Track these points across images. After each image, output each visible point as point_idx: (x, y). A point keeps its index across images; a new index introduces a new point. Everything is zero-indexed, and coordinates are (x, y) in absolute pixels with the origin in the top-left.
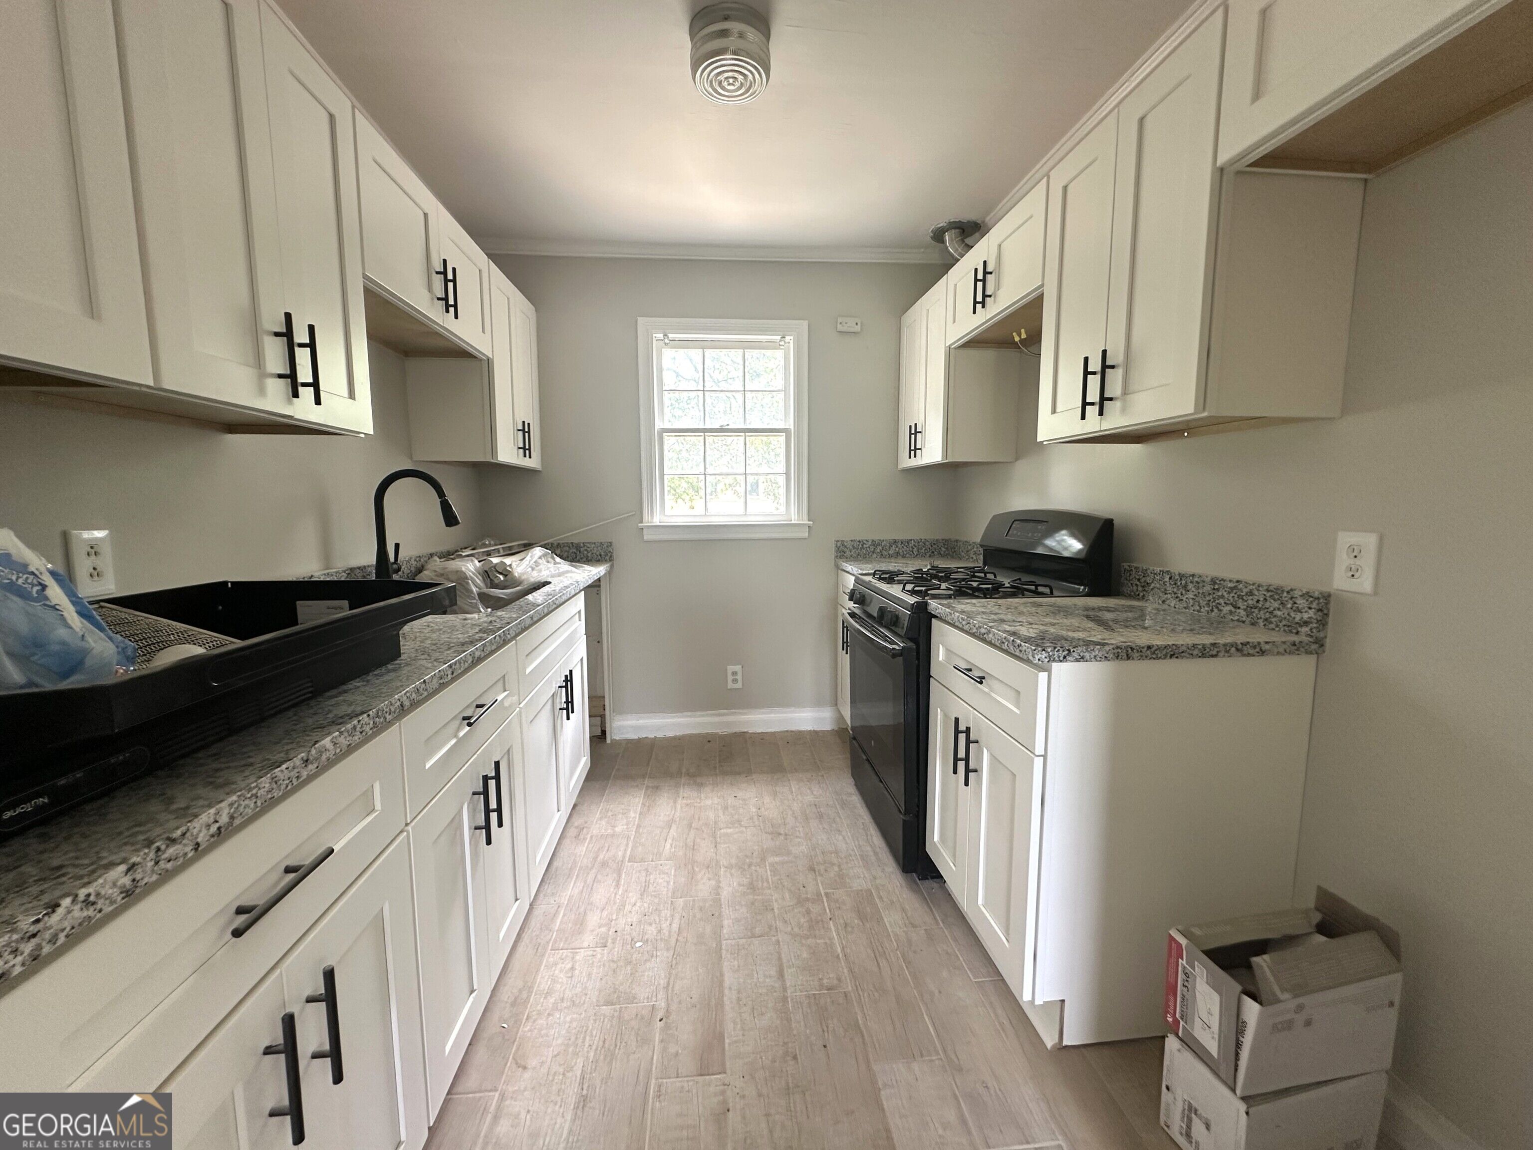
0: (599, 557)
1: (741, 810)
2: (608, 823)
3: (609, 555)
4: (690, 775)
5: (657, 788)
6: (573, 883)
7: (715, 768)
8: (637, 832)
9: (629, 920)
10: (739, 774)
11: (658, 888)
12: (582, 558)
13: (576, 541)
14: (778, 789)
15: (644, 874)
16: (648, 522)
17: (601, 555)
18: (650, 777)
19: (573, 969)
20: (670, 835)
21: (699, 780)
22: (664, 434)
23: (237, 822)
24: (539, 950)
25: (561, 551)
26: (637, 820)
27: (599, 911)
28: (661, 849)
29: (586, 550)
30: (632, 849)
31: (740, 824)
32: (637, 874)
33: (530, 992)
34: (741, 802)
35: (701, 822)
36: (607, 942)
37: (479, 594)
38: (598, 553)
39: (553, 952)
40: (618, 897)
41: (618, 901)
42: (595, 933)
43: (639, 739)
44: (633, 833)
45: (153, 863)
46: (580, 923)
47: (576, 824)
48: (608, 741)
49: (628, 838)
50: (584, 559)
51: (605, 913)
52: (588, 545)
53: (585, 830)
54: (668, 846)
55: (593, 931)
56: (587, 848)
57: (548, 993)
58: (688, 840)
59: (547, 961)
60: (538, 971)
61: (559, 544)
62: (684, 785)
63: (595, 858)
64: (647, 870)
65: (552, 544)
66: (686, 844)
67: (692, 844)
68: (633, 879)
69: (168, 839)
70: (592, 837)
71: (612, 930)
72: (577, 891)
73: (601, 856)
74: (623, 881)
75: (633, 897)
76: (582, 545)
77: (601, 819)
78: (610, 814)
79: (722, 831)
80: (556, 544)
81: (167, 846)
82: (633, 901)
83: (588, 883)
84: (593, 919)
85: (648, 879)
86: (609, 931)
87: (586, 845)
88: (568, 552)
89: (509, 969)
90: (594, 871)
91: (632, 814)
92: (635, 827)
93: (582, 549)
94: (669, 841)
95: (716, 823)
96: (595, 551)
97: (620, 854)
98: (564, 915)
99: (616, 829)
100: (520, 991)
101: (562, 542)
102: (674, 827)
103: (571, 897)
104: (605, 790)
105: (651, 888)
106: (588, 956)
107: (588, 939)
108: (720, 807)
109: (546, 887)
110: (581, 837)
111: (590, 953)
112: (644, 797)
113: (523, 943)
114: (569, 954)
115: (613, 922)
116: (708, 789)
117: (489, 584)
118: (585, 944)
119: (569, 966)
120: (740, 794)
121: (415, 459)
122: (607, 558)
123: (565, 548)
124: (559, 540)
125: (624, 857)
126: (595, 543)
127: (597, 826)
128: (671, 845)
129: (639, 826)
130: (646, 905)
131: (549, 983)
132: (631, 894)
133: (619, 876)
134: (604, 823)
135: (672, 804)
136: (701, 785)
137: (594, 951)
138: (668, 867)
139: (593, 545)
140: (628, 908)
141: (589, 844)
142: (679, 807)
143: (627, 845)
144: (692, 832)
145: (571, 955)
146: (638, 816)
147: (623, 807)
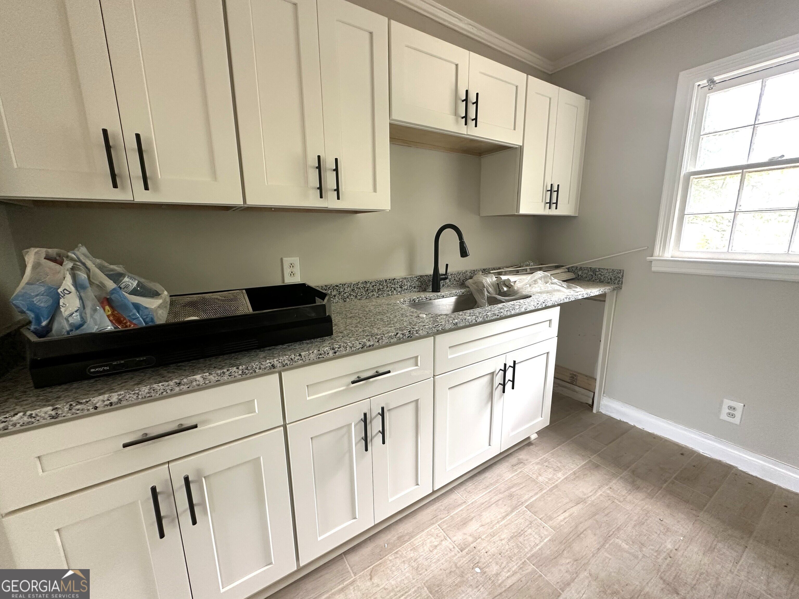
0: (610, 280)
1: (654, 536)
2: (539, 469)
3: (618, 280)
4: (635, 473)
5: (597, 467)
6: (484, 493)
7: (665, 481)
8: (551, 490)
9: (489, 548)
10: (687, 502)
11: (526, 542)
12: (596, 280)
13: (594, 267)
14: (720, 545)
15: (527, 523)
16: (659, 256)
17: (611, 279)
18: (599, 455)
19: (436, 546)
20: (572, 510)
21: (639, 482)
22: (692, 177)
23: (124, 403)
24: (434, 520)
25: (582, 273)
26: (559, 481)
27: (480, 524)
28: (555, 515)
29: (600, 274)
30: (536, 500)
31: (641, 548)
32: (522, 521)
33: (410, 539)
34: (662, 528)
35: (605, 519)
36: (464, 549)
37: (488, 298)
38: (609, 278)
39: (438, 527)
40: (498, 526)
41: (495, 528)
42: (466, 536)
43: (620, 421)
44: (548, 489)
45: (68, 409)
46: (465, 522)
47: (521, 457)
48: (594, 411)
49: (541, 490)
50: (598, 281)
51: (481, 529)
52: (602, 270)
53: (521, 464)
54: (561, 518)
55: (465, 534)
56: (512, 477)
57: (414, 549)
58: (581, 525)
59: (430, 530)
60: (423, 531)
61: (581, 267)
62: (621, 478)
63: (510, 488)
64: (531, 523)
65: (577, 267)
66: (576, 527)
67: (582, 530)
68: (516, 522)
69: (78, 402)
70: (521, 472)
71: (474, 544)
72: (482, 501)
73: (513, 490)
74: (510, 517)
75: (505, 535)
76: (598, 270)
77: (538, 463)
78: (546, 464)
79: (617, 540)
80: (579, 268)
81: (77, 405)
82: (502, 537)
83: (491, 501)
84: (473, 527)
85: (525, 530)
86: (472, 543)
87: (513, 475)
88: (587, 274)
89: (415, 517)
90: (501, 496)
91: (560, 475)
92: (553, 485)
93: (597, 273)
94: (566, 514)
95: (618, 529)
96: (607, 276)
97: (526, 497)
98: (462, 510)
99: (540, 478)
100: (408, 534)
101: (585, 266)
102: (580, 506)
103: (476, 502)
104: (559, 445)
105: (521, 539)
106: (448, 547)
107: (459, 537)
108: (636, 518)
109: (471, 485)
110: (515, 468)
111: (451, 547)
112: (580, 468)
113: (432, 508)
114: (443, 536)
115: (480, 539)
116: (640, 495)
117: (498, 292)
118: (454, 539)
119: (436, 543)
120: (669, 521)
121: (482, 215)
122: (616, 282)
123: (585, 271)
124: (583, 264)
125: (526, 501)
126: (608, 270)
127: (531, 467)
128: (565, 519)
129: (556, 486)
130: (507, 547)
131: (420, 543)
132: (506, 531)
133: (512, 511)
134: (536, 468)
135: (596, 487)
136: (638, 488)
137: (454, 547)
138: (546, 533)
139: (607, 271)
140: (496, 538)
141: (515, 475)
142: (600, 493)
143: (536, 494)
144: (590, 521)
145: (443, 538)
146: (563, 478)
147: (559, 465)
